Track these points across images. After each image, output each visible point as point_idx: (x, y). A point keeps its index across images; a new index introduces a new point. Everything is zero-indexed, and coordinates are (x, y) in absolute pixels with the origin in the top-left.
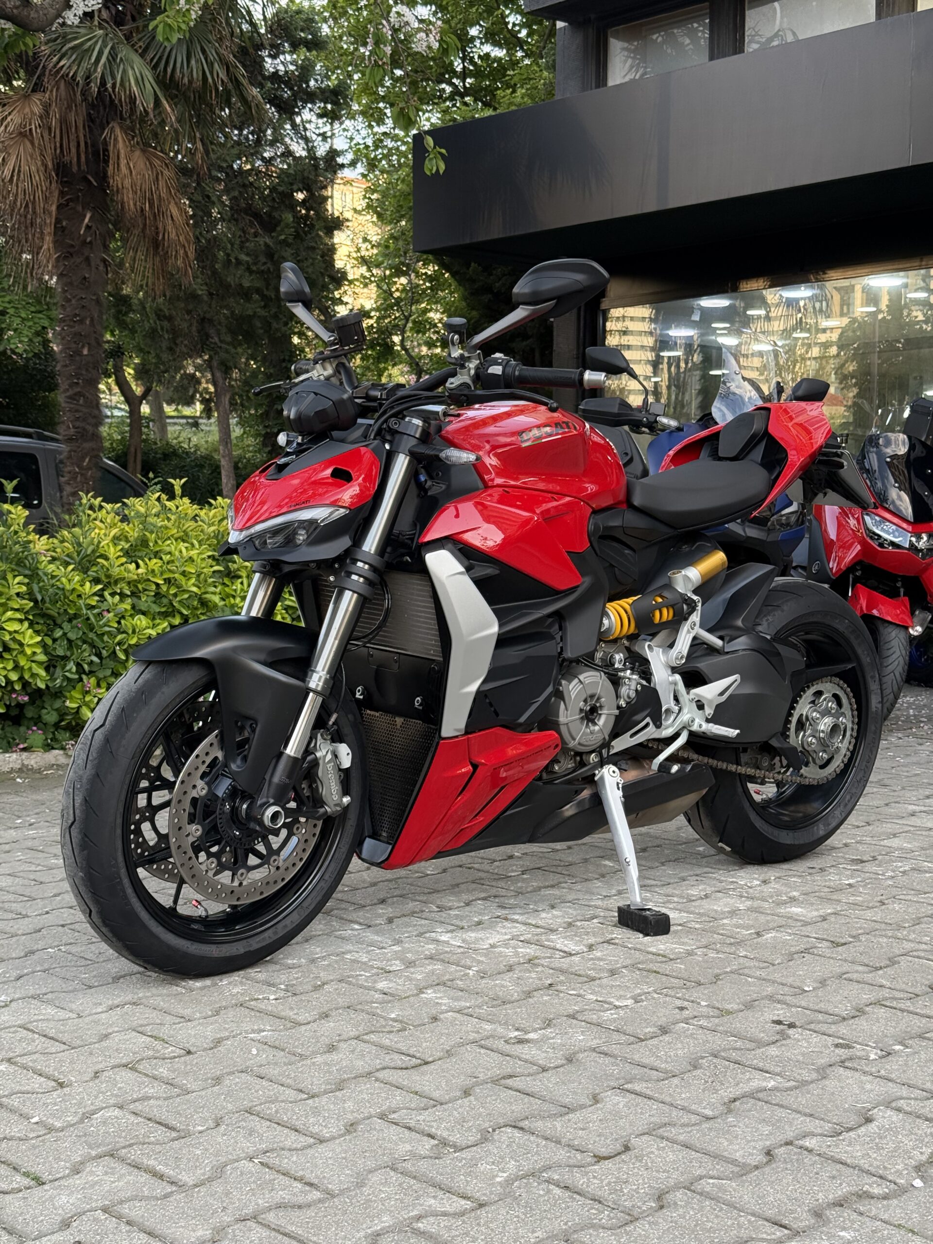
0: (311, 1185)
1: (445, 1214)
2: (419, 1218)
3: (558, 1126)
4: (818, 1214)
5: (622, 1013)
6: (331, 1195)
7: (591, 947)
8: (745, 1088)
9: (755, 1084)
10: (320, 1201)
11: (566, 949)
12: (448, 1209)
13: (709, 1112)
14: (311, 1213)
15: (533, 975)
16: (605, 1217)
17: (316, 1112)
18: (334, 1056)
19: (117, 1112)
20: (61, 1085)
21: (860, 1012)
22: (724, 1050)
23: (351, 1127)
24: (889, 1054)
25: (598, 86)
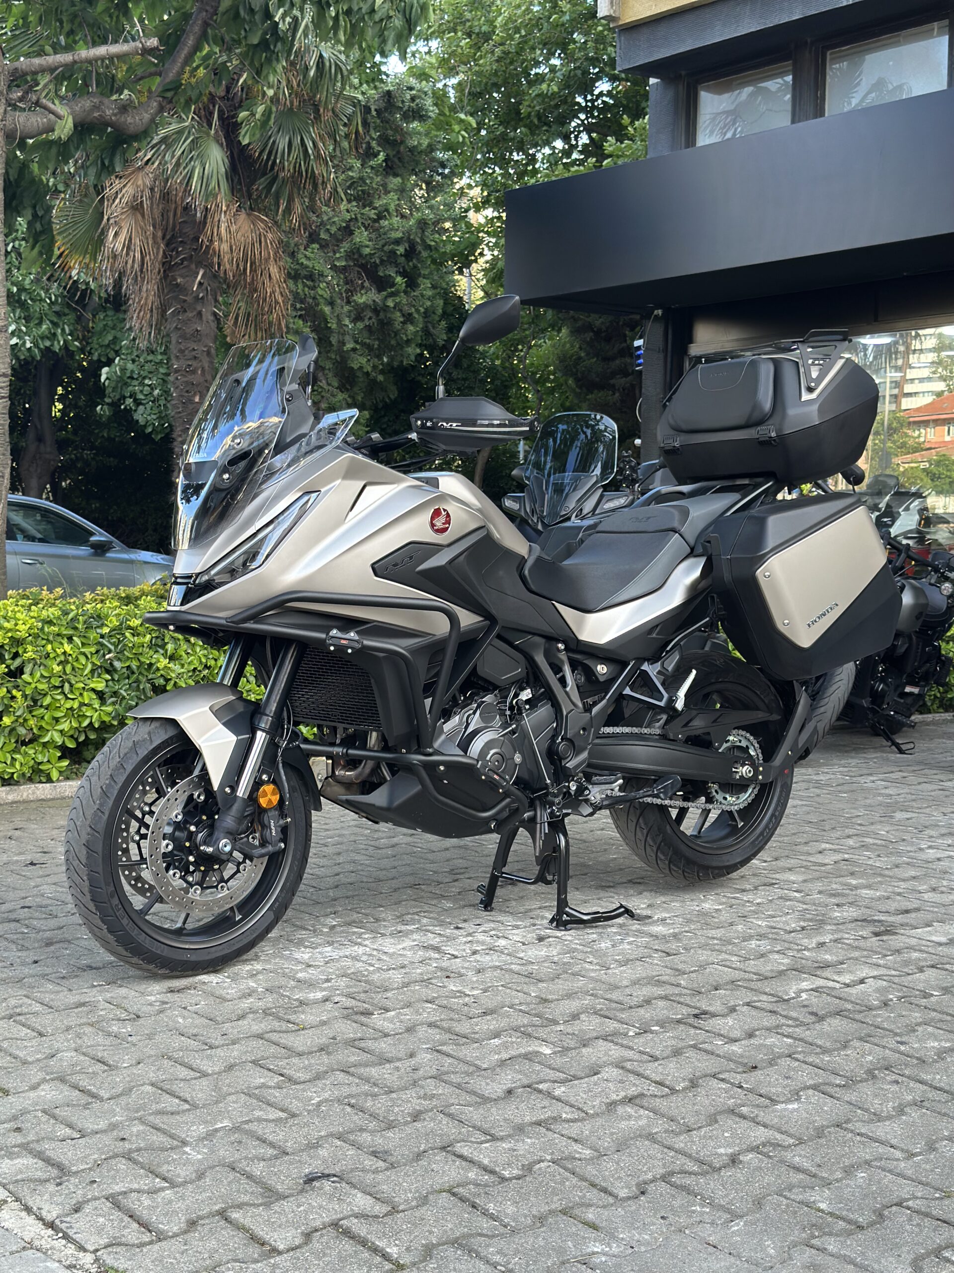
0: (186, 1101)
1: (266, 1120)
2: (247, 1122)
3: (374, 1072)
4: (520, 1129)
5: (467, 999)
6: (195, 1106)
7: (475, 953)
8: (522, 1051)
9: (530, 1049)
10: (189, 1110)
11: (456, 953)
12: (271, 1117)
13: (485, 1066)
14: (178, 1117)
15: (419, 971)
16: (372, 1126)
17: (209, 1057)
18: (240, 1022)
19: (74, 1054)
20: (41, 1035)
21: (648, 1002)
22: (524, 1026)
23: (230, 1068)
24: (645, 1032)
25: (687, 146)
